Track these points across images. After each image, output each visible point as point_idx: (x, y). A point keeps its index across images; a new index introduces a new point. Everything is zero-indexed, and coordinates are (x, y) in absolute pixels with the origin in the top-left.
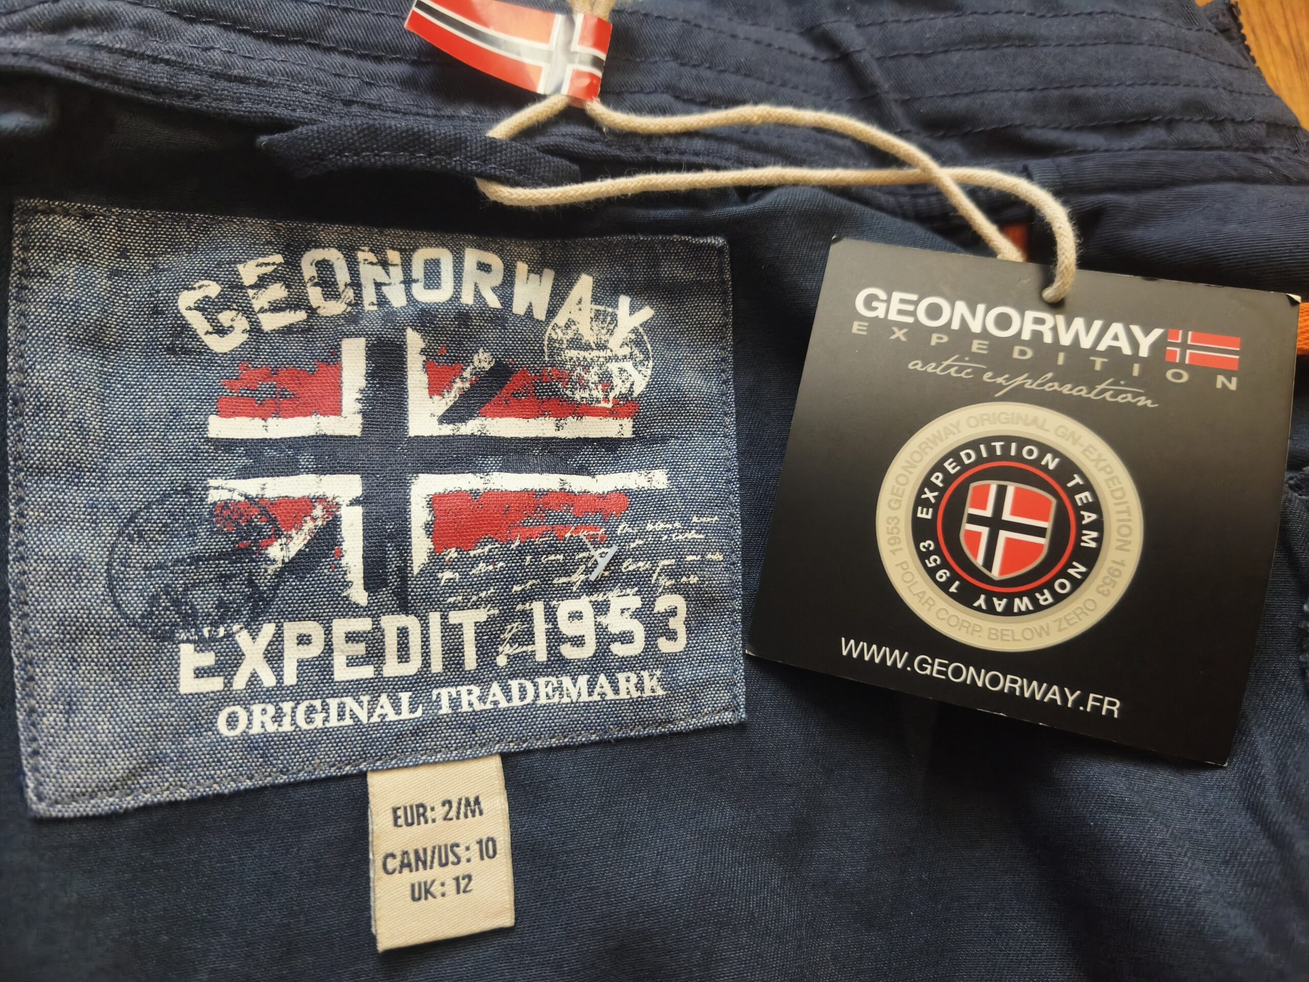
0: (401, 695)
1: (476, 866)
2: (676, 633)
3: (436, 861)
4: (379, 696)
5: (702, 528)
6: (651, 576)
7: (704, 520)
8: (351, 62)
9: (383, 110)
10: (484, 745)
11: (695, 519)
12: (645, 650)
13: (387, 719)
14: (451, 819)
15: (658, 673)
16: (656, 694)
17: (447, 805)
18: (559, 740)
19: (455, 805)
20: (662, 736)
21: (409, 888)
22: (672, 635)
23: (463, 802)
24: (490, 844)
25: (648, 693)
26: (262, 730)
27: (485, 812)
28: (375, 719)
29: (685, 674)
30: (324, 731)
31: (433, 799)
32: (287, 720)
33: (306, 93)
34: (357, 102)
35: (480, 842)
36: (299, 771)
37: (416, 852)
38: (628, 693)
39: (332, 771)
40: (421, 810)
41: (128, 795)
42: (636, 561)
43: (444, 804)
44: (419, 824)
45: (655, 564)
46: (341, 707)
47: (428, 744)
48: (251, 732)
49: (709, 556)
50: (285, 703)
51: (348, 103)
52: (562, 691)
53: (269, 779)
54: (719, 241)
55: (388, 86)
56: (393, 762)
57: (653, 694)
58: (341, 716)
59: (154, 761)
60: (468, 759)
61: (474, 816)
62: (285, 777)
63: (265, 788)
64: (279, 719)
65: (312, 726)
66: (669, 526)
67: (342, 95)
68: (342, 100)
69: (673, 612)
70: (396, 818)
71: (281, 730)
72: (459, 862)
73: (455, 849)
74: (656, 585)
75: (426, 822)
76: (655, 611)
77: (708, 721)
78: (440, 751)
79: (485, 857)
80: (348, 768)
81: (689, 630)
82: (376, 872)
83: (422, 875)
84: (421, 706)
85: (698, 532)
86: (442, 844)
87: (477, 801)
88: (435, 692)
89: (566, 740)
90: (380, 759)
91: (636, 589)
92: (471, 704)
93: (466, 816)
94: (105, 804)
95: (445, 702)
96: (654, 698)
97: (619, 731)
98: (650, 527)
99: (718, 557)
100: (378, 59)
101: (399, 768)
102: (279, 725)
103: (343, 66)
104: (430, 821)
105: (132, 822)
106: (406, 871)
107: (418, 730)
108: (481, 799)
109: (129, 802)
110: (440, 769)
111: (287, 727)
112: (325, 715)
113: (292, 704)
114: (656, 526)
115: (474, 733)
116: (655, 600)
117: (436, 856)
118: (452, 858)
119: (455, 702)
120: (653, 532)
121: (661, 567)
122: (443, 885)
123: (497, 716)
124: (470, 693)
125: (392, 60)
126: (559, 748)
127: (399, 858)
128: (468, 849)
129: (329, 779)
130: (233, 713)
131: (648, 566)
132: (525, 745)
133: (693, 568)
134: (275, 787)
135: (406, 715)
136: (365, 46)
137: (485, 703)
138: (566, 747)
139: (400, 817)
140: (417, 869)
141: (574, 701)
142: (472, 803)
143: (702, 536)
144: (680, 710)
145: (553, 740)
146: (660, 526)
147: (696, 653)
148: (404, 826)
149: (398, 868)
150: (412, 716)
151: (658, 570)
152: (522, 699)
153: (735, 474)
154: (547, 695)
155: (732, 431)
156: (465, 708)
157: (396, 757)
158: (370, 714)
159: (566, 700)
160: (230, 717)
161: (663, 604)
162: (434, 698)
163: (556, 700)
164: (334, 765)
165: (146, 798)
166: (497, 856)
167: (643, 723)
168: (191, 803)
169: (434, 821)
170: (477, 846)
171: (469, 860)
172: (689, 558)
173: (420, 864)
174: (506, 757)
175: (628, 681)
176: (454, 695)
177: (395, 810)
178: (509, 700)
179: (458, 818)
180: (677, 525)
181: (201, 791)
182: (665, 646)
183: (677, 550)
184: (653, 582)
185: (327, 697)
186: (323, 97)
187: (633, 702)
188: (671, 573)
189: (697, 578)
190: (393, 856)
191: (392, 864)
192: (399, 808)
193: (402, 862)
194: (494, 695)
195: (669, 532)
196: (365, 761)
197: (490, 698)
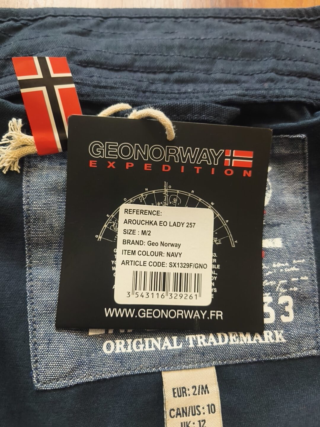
0: (173, 337)
1: (207, 416)
2: (288, 313)
3: (191, 413)
4: (165, 338)
5: (298, 266)
6: (276, 288)
7: (298, 261)
8: (145, 75)
9: (158, 93)
10: (208, 361)
11: (294, 261)
12: (276, 321)
13: (168, 348)
14: (196, 395)
15: (282, 331)
16: (282, 341)
17: (194, 388)
18: (239, 360)
19: (197, 388)
20: (285, 360)
21: (180, 424)
22: (287, 314)
23: (201, 387)
24: (213, 407)
25: (278, 341)
26: (120, 351)
27: (210, 392)
28: (164, 348)
29: (295, 332)
30: (144, 352)
31: (188, 386)
32: (129, 347)
33: (129, 90)
34: (148, 91)
35: (208, 406)
36: (135, 370)
37: (183, 409)
38: (269, 340)
39: (148, 370)
40: (184, 390)
41: (71, 379)
42: (269, 281)
43: (193, 388)
44: (183, 396)
45: (278, 283)
46: (150, 342)
47: (185, 360)
48: (116, 352)
49: (302, 278)
50: (128, 340)
51: (144, 92)
52: (240, 338)
53: (123, 372)
54: (304, 136)
55: (159, 83)
56: (172, 367)
57: (280, 341)
58: (150, 346)
59: (80, 365)
60: (202, 367)
61: (205, 394)
62: (130, 372)
63: (121, 376)
64: (126, 346)
65: (139, 350)
66: (283, 265)
67: (142, 89)
68: (142, 91)
69: (287, 304)
70: (174, 393)
71: (127, 351)
72: (200, 414)
73: (198, 408)
74: (279, 292)
75: (186, 395)
76: (279, 303)
77: (305, 354)
78: (190, 363)
79: (211, 412)
80: (154, 369)
81: (295, 311)
82: (167, 416)
83: (185, 419)
84: (181, 342)
85: (297, 267)
86: (193, 405)
87: (206, 387)
88: (187, 337)
89: (242, 360)
90: (167, 366)
91: (269, 293)
92: (202, 343)
93: (202, 394)
94: (62, 383)
95: (191, 342)
96: (281, 343)
97: (265, 357)
98: (274, 266)
99: (306, 278)
100: (155, 73)
101: (174, 370)
102: (127, 349)
103: (142, 77)
104: (188, 395)
105: (73, 391)
106: (179, 416)
107: (181, 354)
108: (208, 386)
109: (71, 383)
110: (191, 372)
111: (129, 350)
112: (144, 345)
113: (131, 340)
114: (277, 265)
115: (204, 356)
116: (278, 298)
117: (191, 411)
118: (197, 412)
119: (196, 343)
120: (276, 268)
121: (280, 283)
122: (194, 423)
123: (214, 349)
124: (201, 338)
125: (160, 73)
126: (240, 364)
127: (176, 411)
128: (203, 408)
129: (146, 373)
130: (109, 343)
131: (275, 283)
132: (225, 362)
133: (294, 284)
134: (125, 376)
135: (176, 347)
136: (149, 68)
137: (208, 343)
138: (243, 363)
139: (176, 393)
140: (183, 416)
141: (245, 343)
142: (204, 388)
143: (298, 269)
144: (293, 348)
145: (237, 360)
146: (279, 265)
147: (299, 322)
148: (178, 397)
149: (176, 415)
150: (178, 347)
151: (279, 285)
152: (223, 341)
153: (312, 240)
154: (234, 340)
155: (309, 220)
156: (200, 345)
157: (173, 365)
158: (162, 346)
159: (242, 342)
160: (107, 345)
161: (282, 300)
162: (187, 340)
163: (237, 342)
164: (148, 367)
165: (78, 381)
166: (216, 412)
167: (276, 354)
168: (94, 382)
169: (189, 395)
170: (207, 407)
171: (204, 413)
172: (293, 279)
173: (184, 414)
174: (218, 368)
175: (268, 335)
176: (195, 339)
177: (174, 389)
178: (218, 342)
179: (199, 394)
180: (287, 264)
181: (98, 377)
182: (284, 319)
183: (288, 276)
184: (277, 290)
185: (144, 337)
186: (135, 91)
187: (272, 345)
188: (285, 286)
189: (297, 288)
190: (173, 410)
191: (174, 413)
192: (175, 389)
193: (177, 412)
194: (211, 339)
195: (283, 268)
196: (160, 366)
197: (210, 341)
